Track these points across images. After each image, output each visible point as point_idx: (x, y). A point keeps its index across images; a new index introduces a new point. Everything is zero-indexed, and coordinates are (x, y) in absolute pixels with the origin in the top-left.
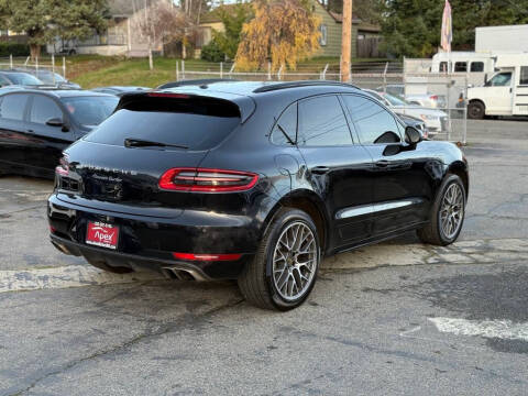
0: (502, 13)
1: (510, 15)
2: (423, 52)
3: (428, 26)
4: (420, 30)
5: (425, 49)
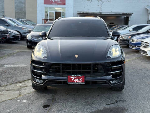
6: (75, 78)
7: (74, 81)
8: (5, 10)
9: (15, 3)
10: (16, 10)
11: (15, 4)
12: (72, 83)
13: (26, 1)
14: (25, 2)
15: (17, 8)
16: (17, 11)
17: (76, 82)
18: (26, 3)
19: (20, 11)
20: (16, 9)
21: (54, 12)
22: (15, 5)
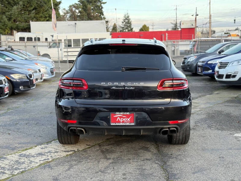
0: (37, 16)
1: (41, 17)
2: (6, 32)
3: (8, 20)
4: (5, 22)
5: (7, 31)
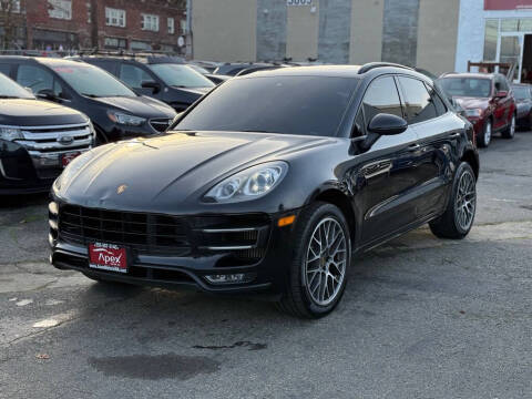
6: (105, 253)
7: (102, 263)
8: (353, 40)
9: (386, 12)
10: (386, 36)
11: (384, 16)
12: (100, 267)
13: (422, 4)
14: (418, 6)
15: (389, 30)
16: (388, 41)
17: (109, 264)
18: (421, 10)
19: (398, 40)
20: (385, 32)
21: (521, 35)
22: (384, 21)
